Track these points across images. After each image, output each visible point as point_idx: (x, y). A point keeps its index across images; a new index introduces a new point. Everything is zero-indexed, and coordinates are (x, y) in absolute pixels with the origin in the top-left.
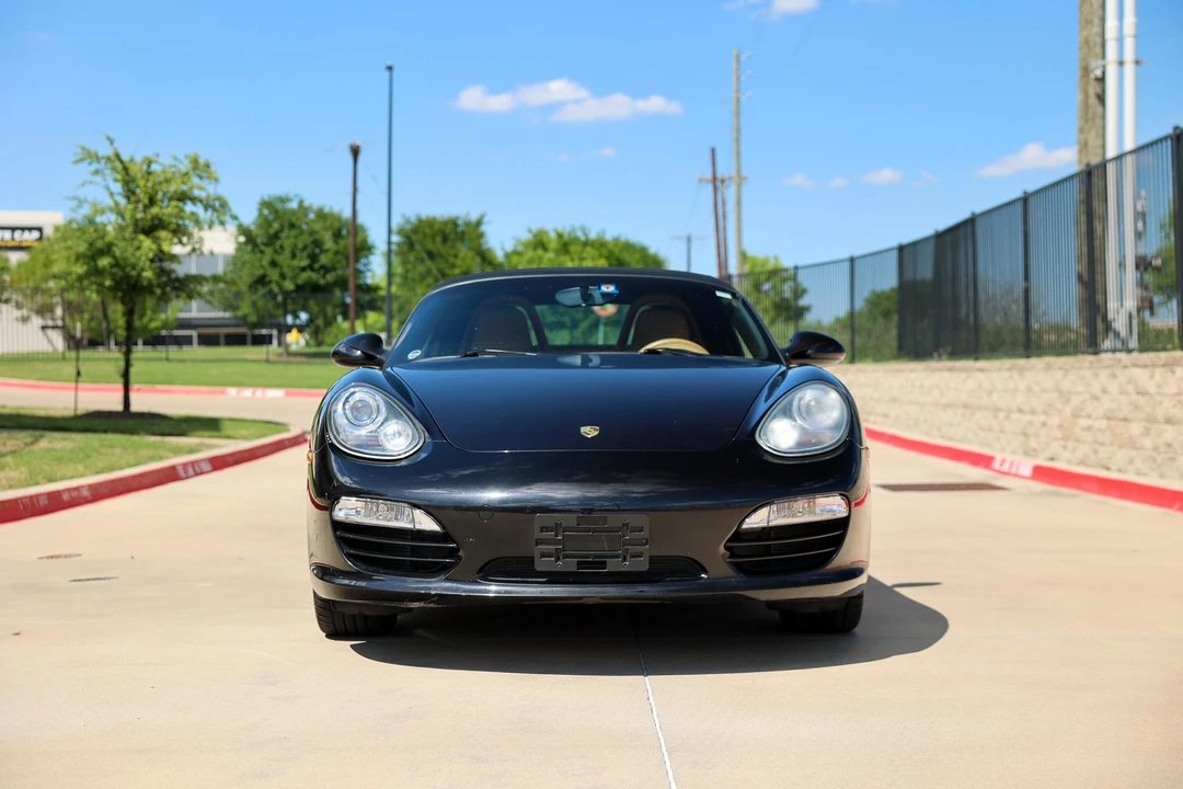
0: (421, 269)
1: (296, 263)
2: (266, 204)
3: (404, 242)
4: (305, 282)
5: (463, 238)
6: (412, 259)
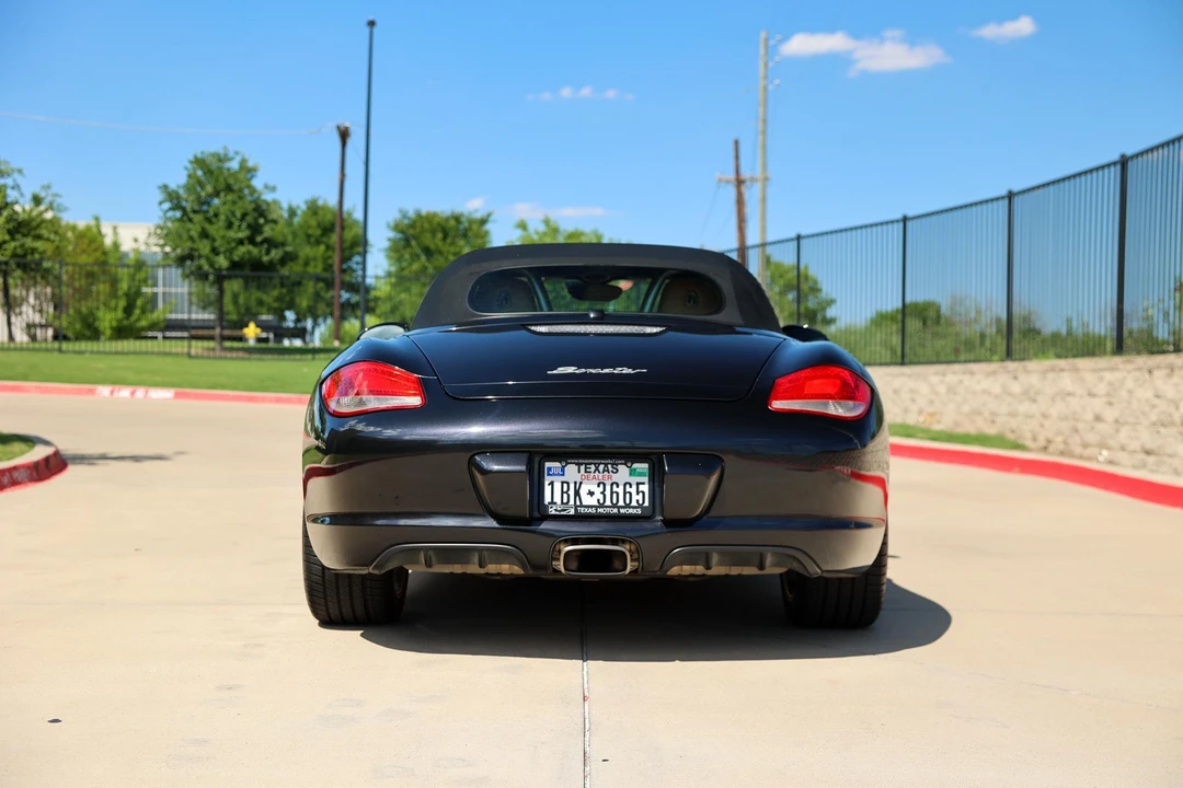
0: (416, 266)
1: (232, 234)
2: (199, 162)
3: (400, 239)
4: (242, 258)
5: (465, 236)
6: (407, 256)
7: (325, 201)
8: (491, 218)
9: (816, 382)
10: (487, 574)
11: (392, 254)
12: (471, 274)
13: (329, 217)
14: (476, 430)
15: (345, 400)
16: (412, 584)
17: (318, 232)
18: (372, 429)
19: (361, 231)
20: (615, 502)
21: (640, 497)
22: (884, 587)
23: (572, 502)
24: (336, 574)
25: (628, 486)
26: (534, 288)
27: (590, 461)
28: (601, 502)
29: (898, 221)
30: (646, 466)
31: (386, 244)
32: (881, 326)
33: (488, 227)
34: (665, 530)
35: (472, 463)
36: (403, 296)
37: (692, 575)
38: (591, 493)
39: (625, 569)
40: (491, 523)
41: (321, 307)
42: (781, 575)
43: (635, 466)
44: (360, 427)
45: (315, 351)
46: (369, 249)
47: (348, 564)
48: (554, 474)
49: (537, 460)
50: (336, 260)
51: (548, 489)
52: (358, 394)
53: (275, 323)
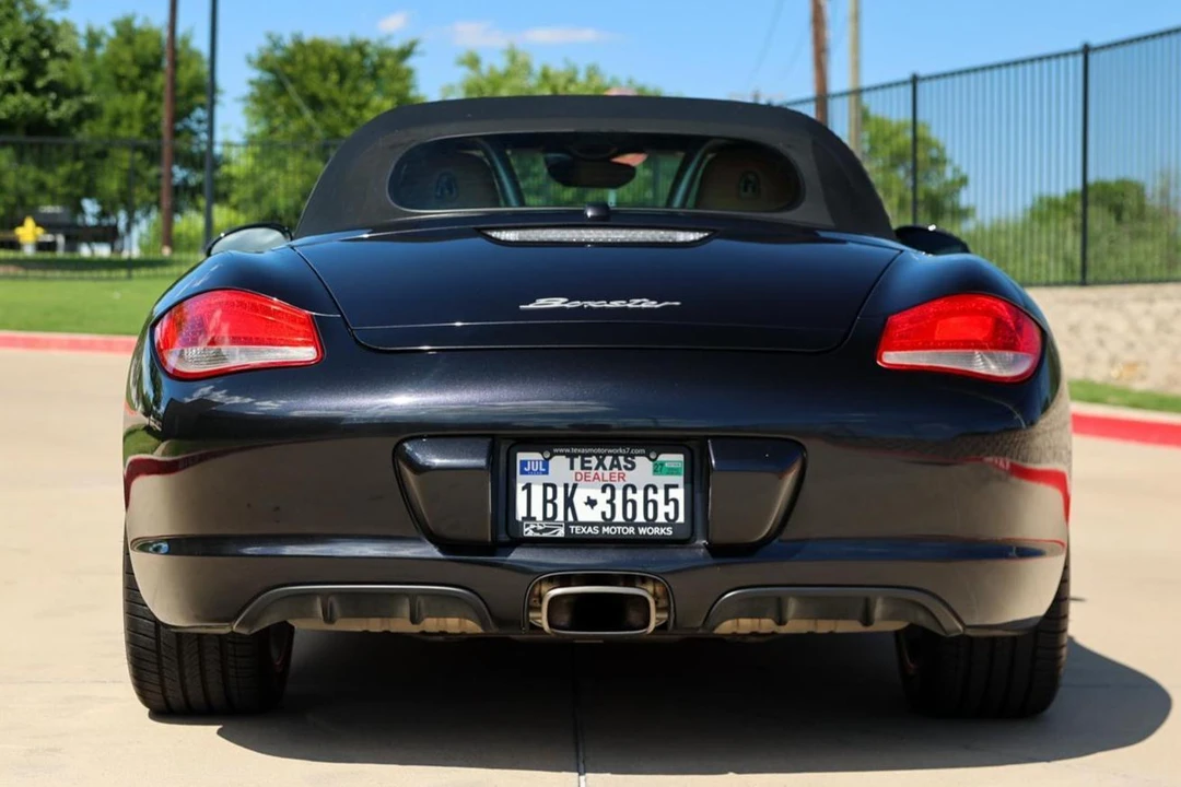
0: (294, 126)
3: (269, 82)
4: (13, 116)
5: (374, 76)
6: (280, 109)
7: (146, 19)
8: (418, 49)
9: (954, 320)
10: (423, 633)
11: (255, 107)
12: (393, 147)
13: (151, 46)
14: (402, 401)
15: (192, 352)
16: (300, 648)
17: (135, 71)
18: (237, 400)
19: (206, 68)
20: (630, 516)
21: (670, 508)
22: (1064, 651)
23: (560, 517)
24: (177, 634)
25: (651, 491)
26: (495, 169)
27: (590, 450)
28: (608, 516)
29: (1074, 53)
30: (680, 457)
31: (246, 90)
32: (1048, 219)
33: (411, 62)
34: (711, 561)
35: (398, 453)
36: (273, 173)
37: (754, 634)
38: (592, 503)
39: (647, 624)
40: (430, 551)
41: (141, 193)
42: (897, 633)
43: (663, 457)
44: (218, 396)
45: (131, 265)
46: (220, 98)
47: (197, 618)
48: (531, 472)
49: (504, 448)
50: (164, 113)
51: (521, 496)
52: (212, 343)
53: (66, 220)
